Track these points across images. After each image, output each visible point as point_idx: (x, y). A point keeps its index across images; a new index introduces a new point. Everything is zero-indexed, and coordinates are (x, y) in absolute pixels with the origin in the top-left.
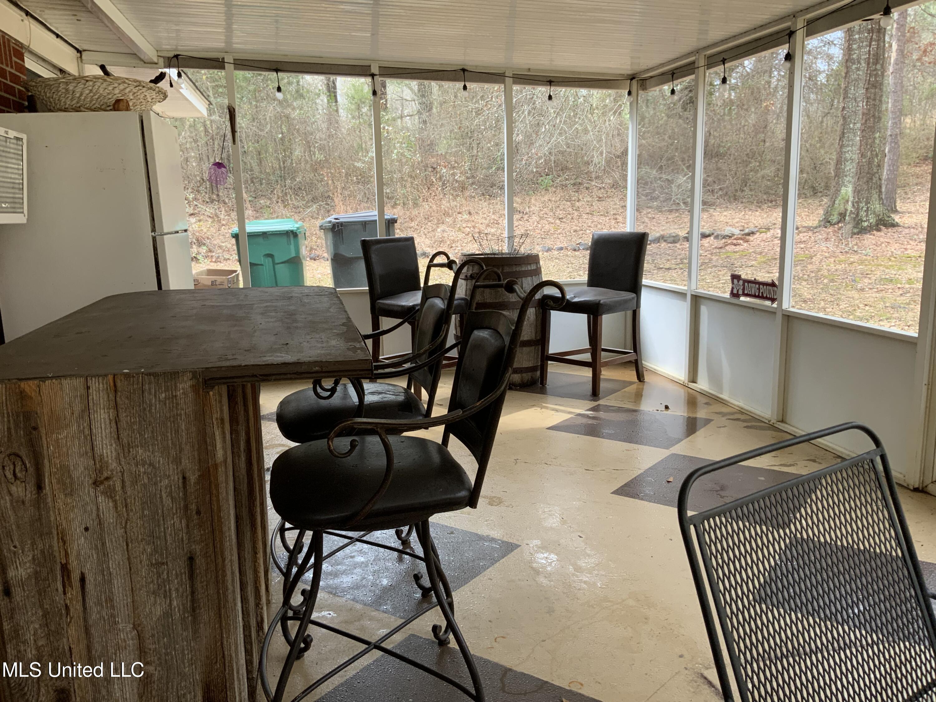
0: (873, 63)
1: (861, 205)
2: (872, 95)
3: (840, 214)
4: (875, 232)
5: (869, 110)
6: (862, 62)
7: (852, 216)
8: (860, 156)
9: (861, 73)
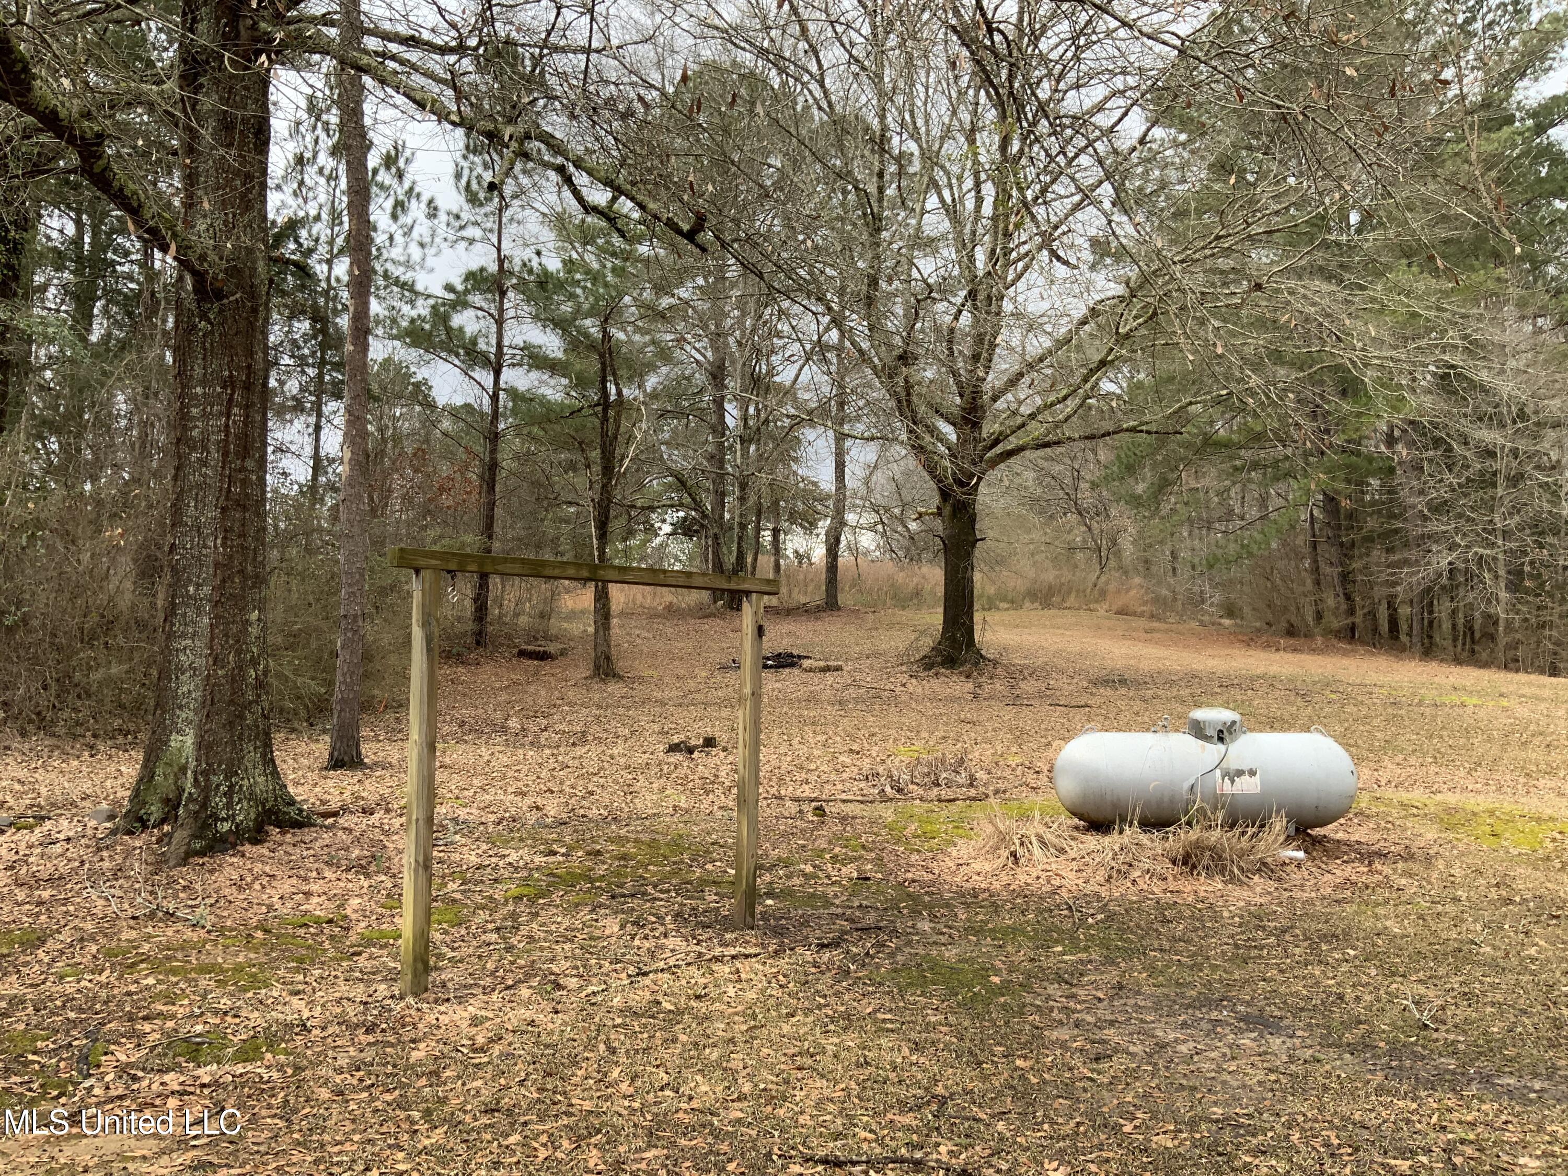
0: (237, 454)
1: (215, 779)
2: (237, 524)
3: (166, 801)
4: (247, 847)
5: (231, 557)
6: (212, 448)
7: (191, 806)
8: (211, 662)
9: (209, 472)
